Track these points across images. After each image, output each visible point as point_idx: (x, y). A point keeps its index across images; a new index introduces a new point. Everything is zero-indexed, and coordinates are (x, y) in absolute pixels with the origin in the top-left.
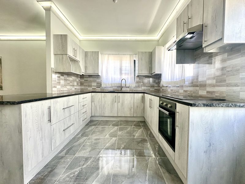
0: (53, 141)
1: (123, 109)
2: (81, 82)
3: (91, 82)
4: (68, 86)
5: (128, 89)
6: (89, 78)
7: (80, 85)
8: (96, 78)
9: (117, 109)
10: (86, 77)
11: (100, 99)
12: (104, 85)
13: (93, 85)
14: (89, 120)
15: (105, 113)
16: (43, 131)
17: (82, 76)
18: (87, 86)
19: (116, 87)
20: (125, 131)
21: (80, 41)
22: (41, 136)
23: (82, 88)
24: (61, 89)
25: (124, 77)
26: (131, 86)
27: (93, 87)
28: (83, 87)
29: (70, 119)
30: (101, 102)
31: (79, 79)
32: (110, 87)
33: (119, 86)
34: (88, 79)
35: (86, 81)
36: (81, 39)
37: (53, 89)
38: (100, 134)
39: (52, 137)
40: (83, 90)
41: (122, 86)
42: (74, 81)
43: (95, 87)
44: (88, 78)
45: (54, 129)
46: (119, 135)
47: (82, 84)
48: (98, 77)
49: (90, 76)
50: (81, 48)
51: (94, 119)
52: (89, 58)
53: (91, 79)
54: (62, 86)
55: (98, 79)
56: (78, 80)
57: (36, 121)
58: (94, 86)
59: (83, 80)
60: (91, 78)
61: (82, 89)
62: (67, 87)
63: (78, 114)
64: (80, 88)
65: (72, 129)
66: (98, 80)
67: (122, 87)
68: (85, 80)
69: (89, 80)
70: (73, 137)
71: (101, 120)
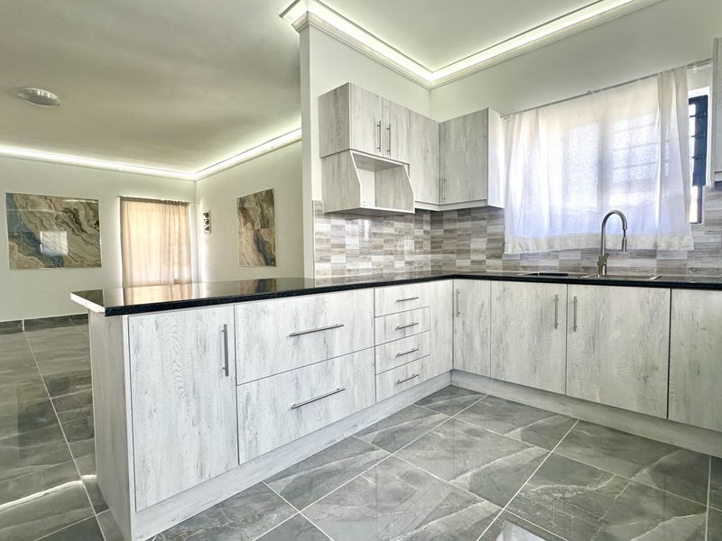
0: (246, 436)
1: (599, 366)
2: (432, 238)
3: (468, 235)
4: (375, 254)
5: (650, 264)
6: (460, 221)
7: (432, 248)
8: (483, 219)
9: (560, 362)
10: (449, 220)
11: (487, 305)
12: (514, 246)
13: (473, 246)
14: (443, 383)
15: (504, 370)
16: (202, 400)
17: (436, 217)
18: (452, 253)
19: (578, 256)
20: (570, 487)
21: (430, 90)
22: (193, 412)
23: (438, 261)
24: (349, 266)
25: (617, 199)
26: (669, 244)
27: (475, 257)
28: (440, 257)
29: (329, 372)
30: (488, 318)
31: (427, 227)
32: (547, 255)
33: (591, 246)
34: (458, 225)
35: (449, 235)
36: (433, 84)
37: (316, 265)
38: (444, 458)
39: (240, 420)
40: (440, 266)
41: (609, 245)
42: (400, 235)
43: (481, 257)
44: (455, 221)
45: (248, 399)
46: (519, 497)
47: (436, 245)
48: (493, 213)
49: (464, 213)
50: (417, 115)
51: (463, 382)
52: (453, 146)
53: (468, 224)
54: (352, 256)
55: (495, 221)
56: (420, 233)
57: (175, 367)
58: (476, 251)
59: (439, 232)
60: (468, 220)
61: (435, 263)
62: (373, 257)
63: (372, 358)
64: (432, 261)
65: (336, 408)
66: (491, 229)
67: (603, 255)
68: (445, 231)
69: (459, 229)
70: (347, 435)
71: (489, 392)
